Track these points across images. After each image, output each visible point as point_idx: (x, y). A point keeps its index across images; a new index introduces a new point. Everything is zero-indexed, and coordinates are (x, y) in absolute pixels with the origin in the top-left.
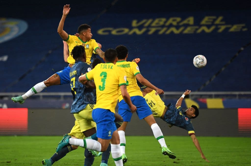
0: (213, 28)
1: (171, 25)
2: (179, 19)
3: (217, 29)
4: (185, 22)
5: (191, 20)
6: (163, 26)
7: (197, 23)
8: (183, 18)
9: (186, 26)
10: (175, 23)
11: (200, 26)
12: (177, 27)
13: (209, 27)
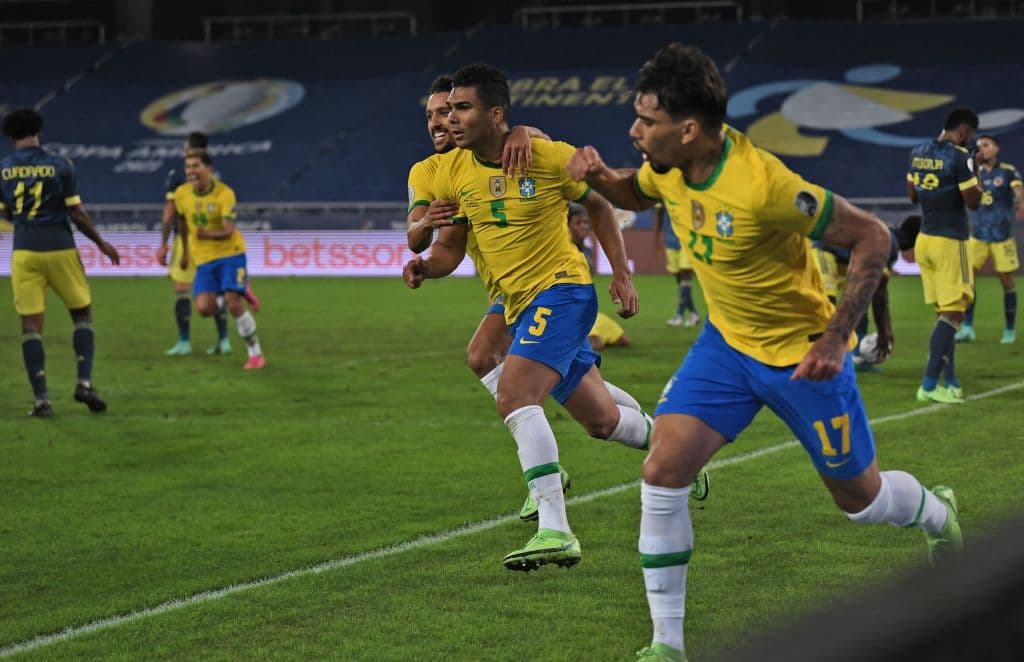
0: (609, 97)
1: (541, 92)
2: (554, 82)
3: (616, 98)
4: (566, 86)
5: (574, 83)
6: (529, 93)
7: (585, 88)
8: (563, 79)
9: (567, 92)
10: (548, 88)
11: (589, 93)
12: (553, 94)
13: (603, 94)
